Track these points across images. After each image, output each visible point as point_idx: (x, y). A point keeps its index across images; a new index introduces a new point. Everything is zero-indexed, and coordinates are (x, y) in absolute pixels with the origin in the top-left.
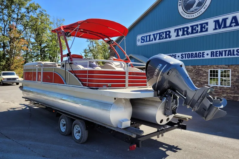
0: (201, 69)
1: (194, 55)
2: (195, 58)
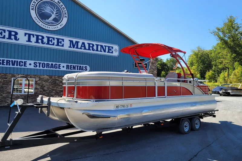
0: (57, 79)
1: (50, 66)
2: (51, 68)
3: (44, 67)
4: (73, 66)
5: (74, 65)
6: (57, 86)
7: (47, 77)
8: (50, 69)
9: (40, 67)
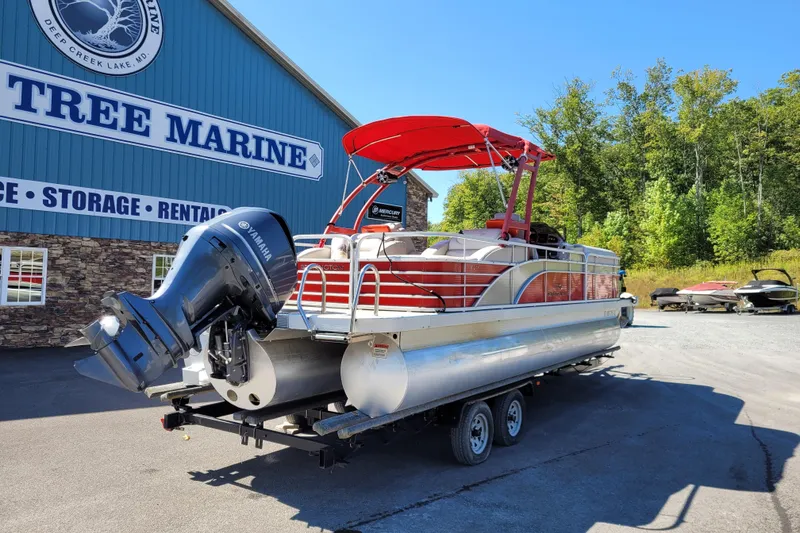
0: (128, 251)
1: (102, 203)
2: (105, 211)
3: (83, 207)
4: (182, 206)
5: (186, 203)
6: (129, 277)
7: (93, 244)
8: (101, 214)
9: (65, 205)
